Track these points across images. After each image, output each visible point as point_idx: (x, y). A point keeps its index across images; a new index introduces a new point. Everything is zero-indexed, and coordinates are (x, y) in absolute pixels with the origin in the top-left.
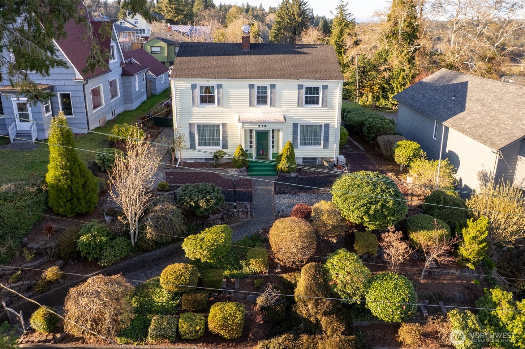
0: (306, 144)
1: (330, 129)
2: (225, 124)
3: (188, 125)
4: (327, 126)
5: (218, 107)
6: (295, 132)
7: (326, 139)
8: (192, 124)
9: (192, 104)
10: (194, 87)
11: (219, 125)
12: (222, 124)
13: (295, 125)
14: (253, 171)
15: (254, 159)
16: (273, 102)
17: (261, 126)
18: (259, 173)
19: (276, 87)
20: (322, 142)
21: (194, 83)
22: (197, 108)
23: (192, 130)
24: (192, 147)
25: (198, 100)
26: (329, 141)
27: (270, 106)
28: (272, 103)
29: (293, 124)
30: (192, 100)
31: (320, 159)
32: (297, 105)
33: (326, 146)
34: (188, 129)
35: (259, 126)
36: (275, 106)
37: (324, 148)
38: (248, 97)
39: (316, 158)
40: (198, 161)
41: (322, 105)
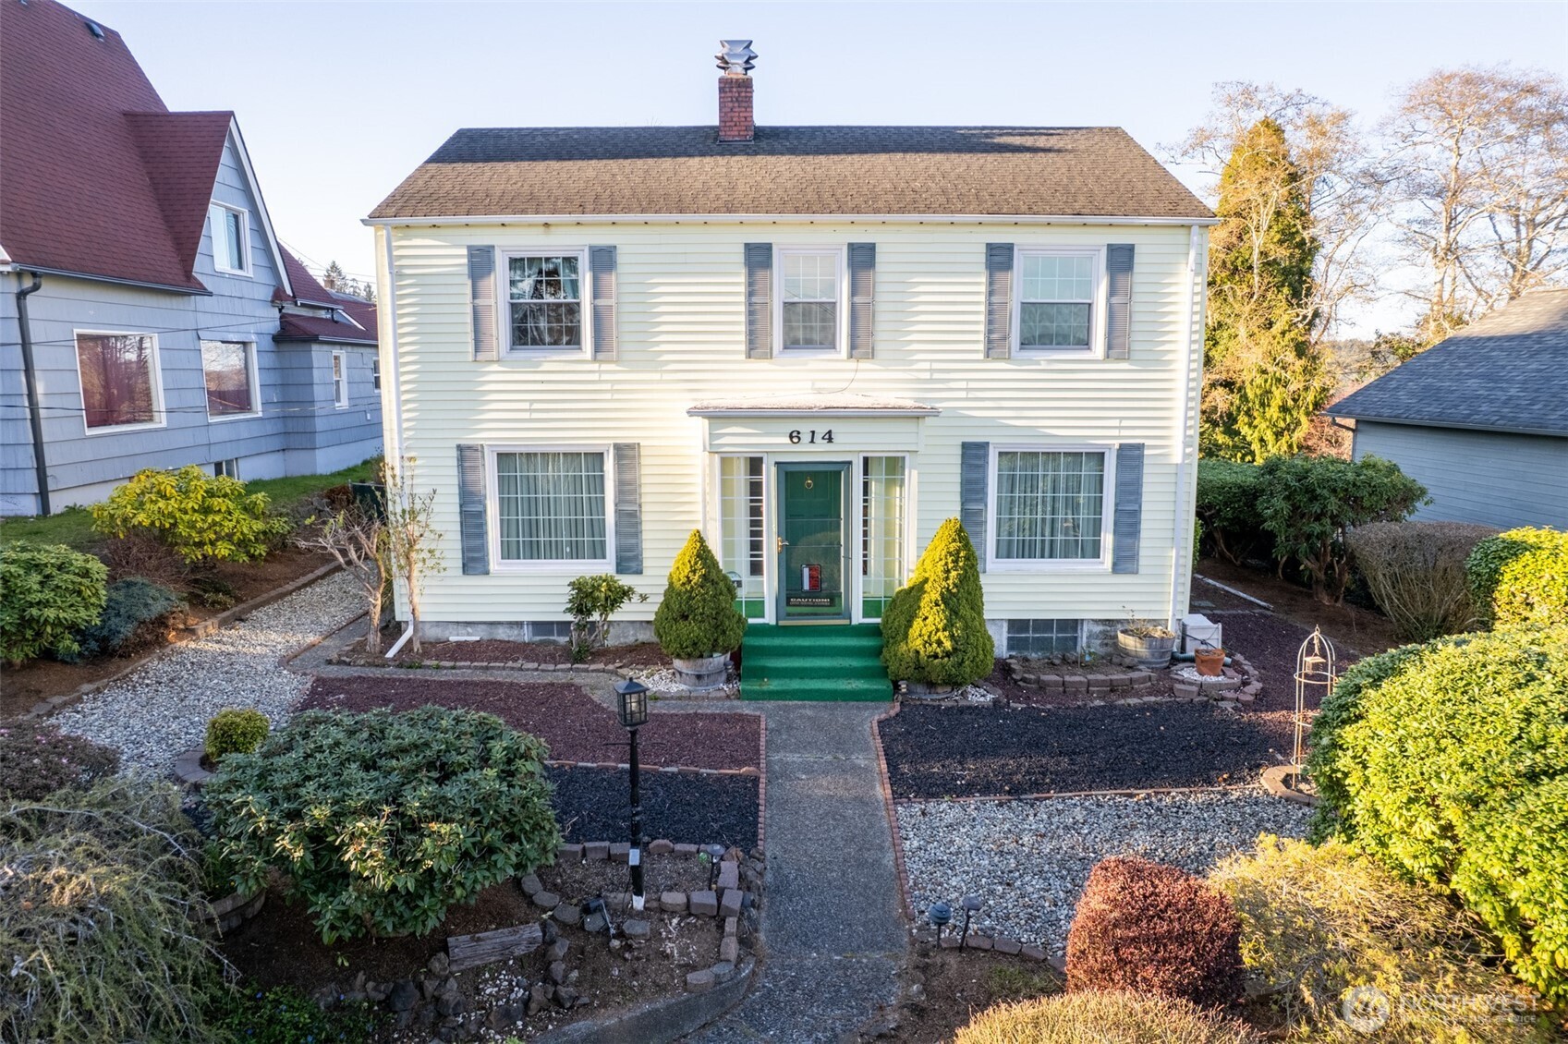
0: (1026, 550)
1: (1146, 470)
2: (631, 447)
3: (454, 453)
4: (1131, 456)
5: (595, 360)
6: (972, 489)
7: (1129, 524)
8: (469, 448)
9: (471, 348)
10: (480, 262)
11: (599, 457)
12: (618, 447)
13: (973, 454)
14: (762, 673)
15: (769, 618)
16: (861, 332)
17: (806, 438)
18: (795, 684)
19: (878, 258)
20: (1107, 539)
21: (481, 239)
22: (495, 367)
23: (470, 477)
24: (473, 562)
25: (500, 326)
26: (1143, 534)
27: (851, 356)
28: (859, 341)
29: (965, 446)
30: (470, 328)
31: (1098, 628)
32: (981, 347)
33: (1125, 561)
34: (455, 471)
35: (794, 436)
36: (871, 355)
37: (1117, 568)
38: (742, 308)
39: (1073, 625)
40: (502, 634)
41: (1109, 347)
